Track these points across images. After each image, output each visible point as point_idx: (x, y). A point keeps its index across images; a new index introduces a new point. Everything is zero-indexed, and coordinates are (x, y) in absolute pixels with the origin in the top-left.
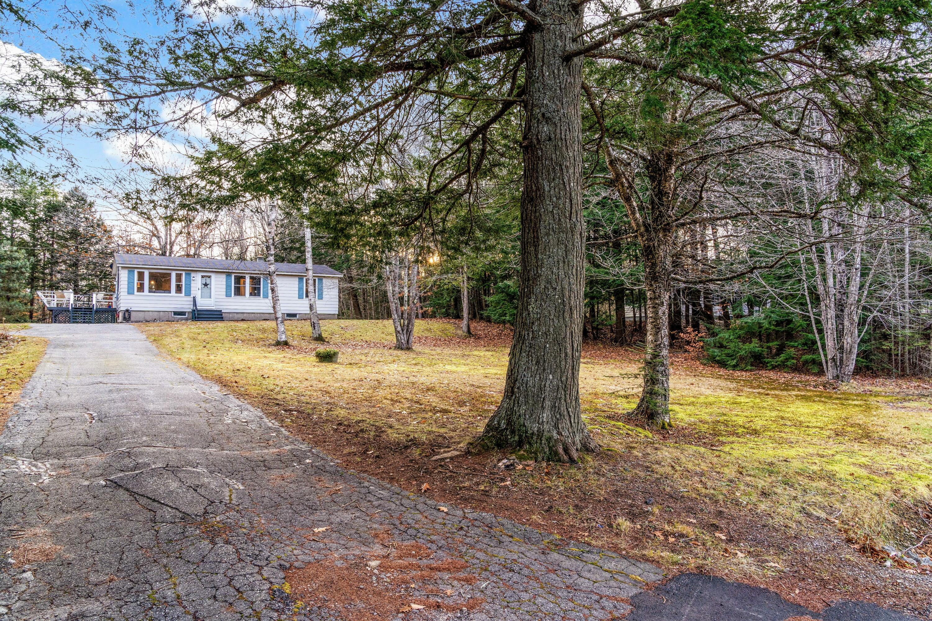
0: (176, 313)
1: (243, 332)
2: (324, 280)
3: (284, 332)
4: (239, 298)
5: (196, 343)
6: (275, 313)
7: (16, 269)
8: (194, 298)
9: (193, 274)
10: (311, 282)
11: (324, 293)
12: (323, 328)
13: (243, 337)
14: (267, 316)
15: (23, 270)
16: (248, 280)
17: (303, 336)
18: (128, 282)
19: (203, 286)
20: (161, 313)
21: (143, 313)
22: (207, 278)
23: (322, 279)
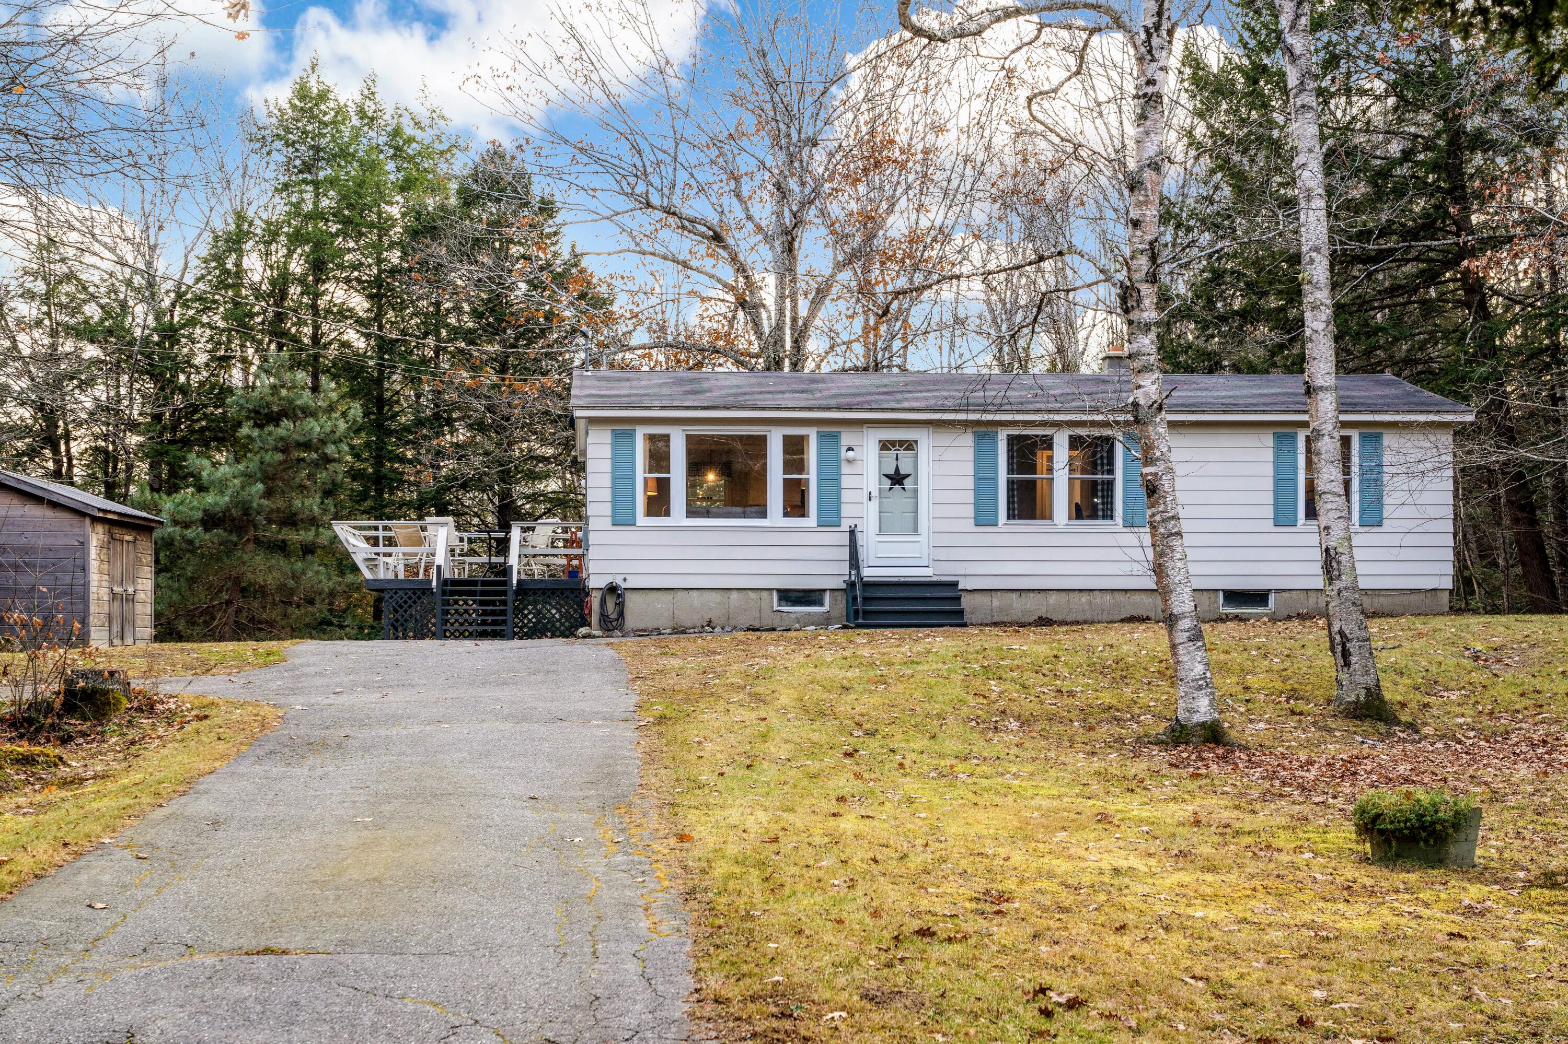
0: (788, 596)
1: (1030, 678)
2: (1389, 440)
3: (1203, 684)
4: (1027, 530)
5: (821, 733)
6: (1163, 591)
7: (306, 446)
8: (852, 533)
9: (847, 438)
10: (1328, 446)
11: (1390, 500)
12: (1387, 658)
13: (1028, 706)
14: (1131, 606)
15: (330, 449)
16: (1061, 452)
17: (1294, 694)
18: (615, 479)
19: (887, 483)
20: (734, 595)
21: (668, 597)
22: (902, 453)
23: (1378, 438)
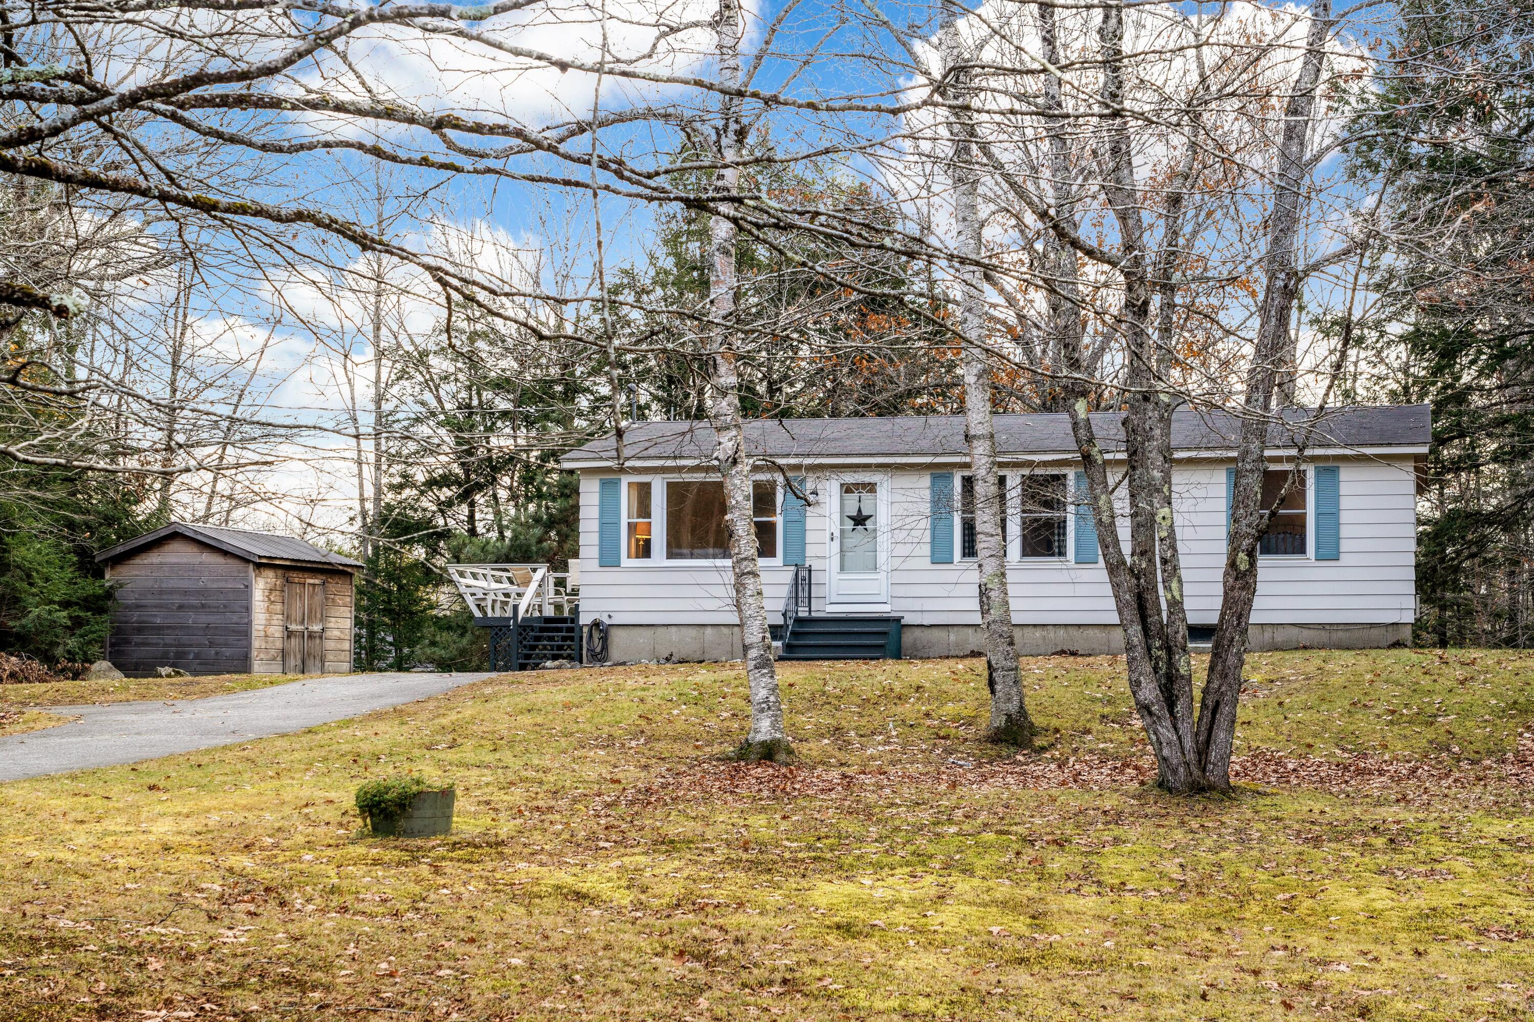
9: (813, 482)
16: (1012, 493)
18: (602, 524)
19: (850, 524)
20: (709, 631)
21: (649, 632)
22: (865, 495)
23: (1334, 471)
